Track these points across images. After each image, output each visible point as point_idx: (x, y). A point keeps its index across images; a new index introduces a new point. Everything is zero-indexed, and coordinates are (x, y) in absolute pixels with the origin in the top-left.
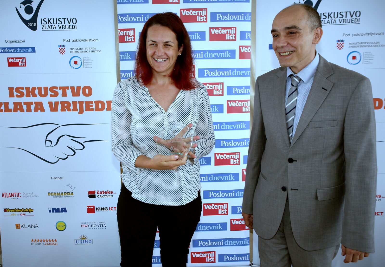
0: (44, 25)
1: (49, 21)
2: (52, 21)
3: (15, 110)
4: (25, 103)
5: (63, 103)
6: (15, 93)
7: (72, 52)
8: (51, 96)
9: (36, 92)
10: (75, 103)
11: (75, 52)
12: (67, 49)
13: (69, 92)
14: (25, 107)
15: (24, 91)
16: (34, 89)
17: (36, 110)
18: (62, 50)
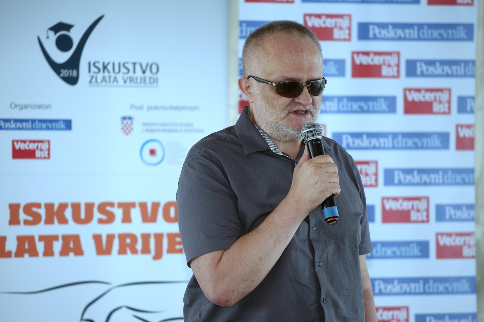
0: (95, 75)
1: (105, 67)
2: (110, 67)
3: (20, 253)
4: (41, 238)
5: (122, 237)
6: (22, 216)
7: (147, 131)
8: (101, 221)
9: (68, 213)
10: (146, 237)
11: (153, 131)
12: (137, 125)
13: (136, 213)
14: (40, 246)
15: (42, 212)
16: (63, 206)
17: (64, 252)
18: (127, 126)
